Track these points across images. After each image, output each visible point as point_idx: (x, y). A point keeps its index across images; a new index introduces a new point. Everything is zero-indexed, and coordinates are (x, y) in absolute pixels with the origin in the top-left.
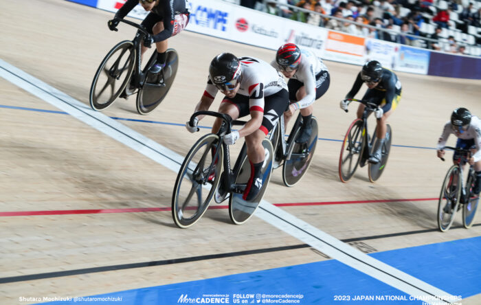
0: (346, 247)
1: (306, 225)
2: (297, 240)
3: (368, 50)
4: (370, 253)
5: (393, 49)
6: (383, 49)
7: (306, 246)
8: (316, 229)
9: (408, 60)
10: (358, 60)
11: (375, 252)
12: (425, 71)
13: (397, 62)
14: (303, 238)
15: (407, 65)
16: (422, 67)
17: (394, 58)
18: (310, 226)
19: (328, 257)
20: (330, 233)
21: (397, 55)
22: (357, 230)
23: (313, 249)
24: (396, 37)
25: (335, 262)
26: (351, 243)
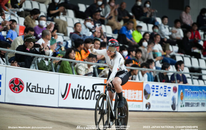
3: (146, 94)
5: (172, 90)
6: (162, 91)
9: (188, 99)
10: (139, 106)
13: (178, 102)
15: (187, 104)
17: (173, 99)
21: (176, 95)
24: (172, 76)
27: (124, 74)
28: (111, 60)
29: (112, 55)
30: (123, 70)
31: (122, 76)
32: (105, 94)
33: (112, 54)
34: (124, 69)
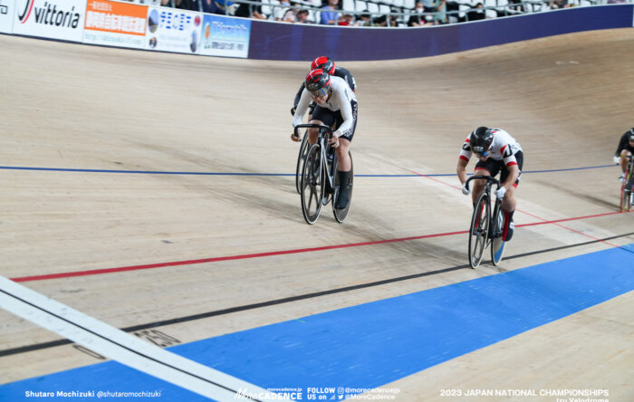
0: (129, 339)
1: (64, 309)
2: (52, 333)
3: (152, 24)
4: (169, 346)
5: (192, 20)
6: (176, 22)
7: (67, 342)
8: (81, 314)
9: (218, 36)
11: (175, 344)
12: (245, 53)
13: (200, 40)
14: (61, 330)
15: (215, 45)
16: (240, 47)
17: (194, 35)
18: (70, 310)
19: (102, 358)
20: (102, 318)
21: (199, 29)
22: (147, 312)
23: (77, 347)
25: (114, 364)
26: (138, 332)
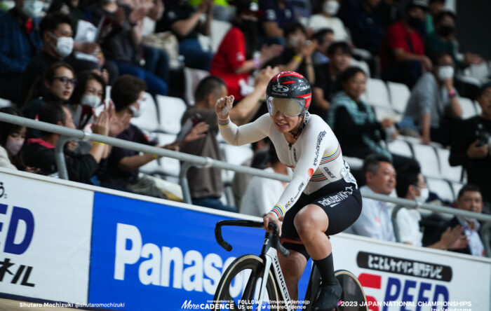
27: (340, 194)
28: (290, 145)
29: (293, 125)
30: (338, 178)
31: (333, 201)
32: (261, 260)
33: (291, 123)
34: (344, 174)
